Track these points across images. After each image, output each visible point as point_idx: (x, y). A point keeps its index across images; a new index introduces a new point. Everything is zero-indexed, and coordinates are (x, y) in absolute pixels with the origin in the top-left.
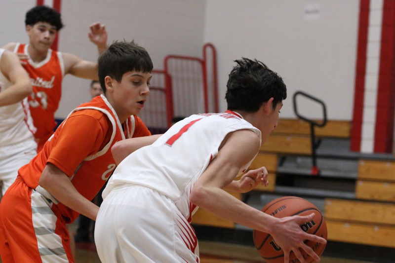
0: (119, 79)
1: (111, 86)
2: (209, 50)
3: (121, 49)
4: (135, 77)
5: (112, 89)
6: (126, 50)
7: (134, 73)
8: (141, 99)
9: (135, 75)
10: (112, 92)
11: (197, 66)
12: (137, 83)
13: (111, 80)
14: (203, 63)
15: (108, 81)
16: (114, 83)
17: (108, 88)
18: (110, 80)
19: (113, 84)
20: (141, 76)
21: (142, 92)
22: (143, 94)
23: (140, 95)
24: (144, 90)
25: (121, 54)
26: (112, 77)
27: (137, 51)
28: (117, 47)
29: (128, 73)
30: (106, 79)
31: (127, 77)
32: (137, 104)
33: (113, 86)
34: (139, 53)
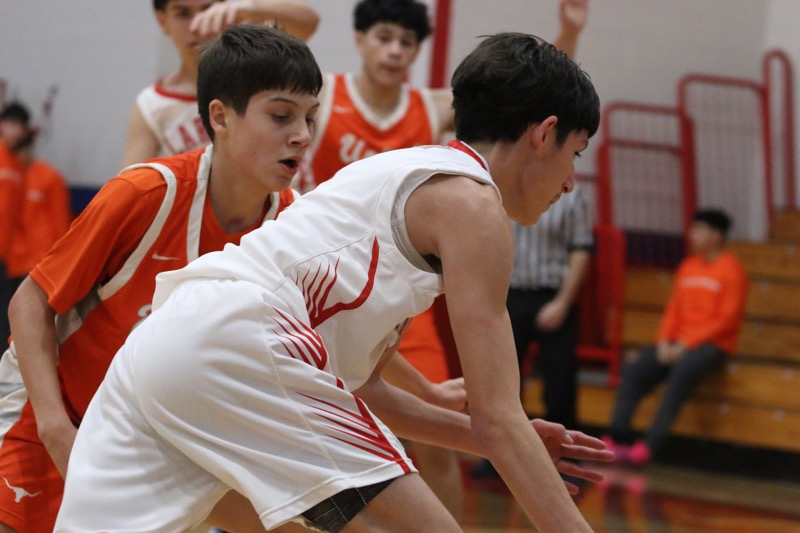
0: (241, 108)
1: (223, 124)
2: (777, 66)
3: (246, 39)
4: (279, 103)
5: (224, 130)
6: (258, 42)
7: (275, 94)
8: (288, 154)
9: (277, 100)
10: (226, 136)
11: (750, 99)
12: (282, 119)
13: (224, 110)
14: (764, 93)
15: (216, 112)
16: (230, 117)
17: (217, 128)
18: (220, 109)
19: (227, 120)
20: (290, 102)
21: (294, 139)
22: (295, 143)
23: (288, 146)
24: (298, 134)
25: (248, 51)
26: (226, 103)
27: (284, 44)
28: (237, 35)
29: (260, 94)
30: (213, 107)
31: (260, 105)
32: (278, 166)
33: (228, 121)
34: (287, 50)
